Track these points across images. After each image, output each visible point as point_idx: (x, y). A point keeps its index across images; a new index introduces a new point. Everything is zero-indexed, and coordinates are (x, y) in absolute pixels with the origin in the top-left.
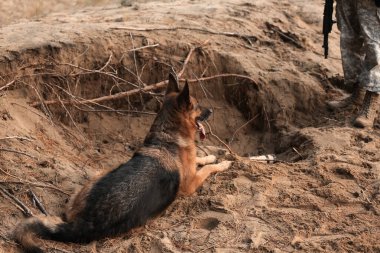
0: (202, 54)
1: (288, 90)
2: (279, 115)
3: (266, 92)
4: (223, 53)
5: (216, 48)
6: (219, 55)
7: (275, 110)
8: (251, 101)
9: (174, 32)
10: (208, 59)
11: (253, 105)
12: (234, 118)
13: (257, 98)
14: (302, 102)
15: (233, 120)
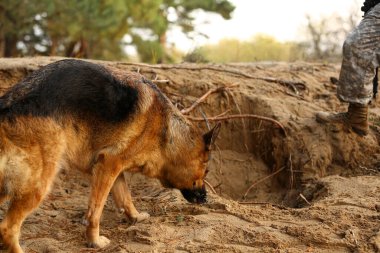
0: (224, 96)
1: (324, 137)
2: (307, 166)
3: (296, 139)
4: (253, 96)
5: (246, 92)
6: (247, 98)
7: (303, 160)
8: (276, 151)
9: (197, 72)
10: (232, 102)
11: (278, 155)
12: (257, 173)
13: (283, 146)
14: (341, 153)
15: (256, 174)
